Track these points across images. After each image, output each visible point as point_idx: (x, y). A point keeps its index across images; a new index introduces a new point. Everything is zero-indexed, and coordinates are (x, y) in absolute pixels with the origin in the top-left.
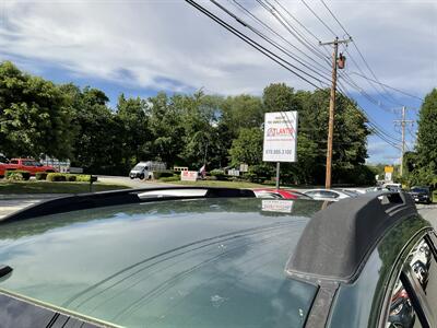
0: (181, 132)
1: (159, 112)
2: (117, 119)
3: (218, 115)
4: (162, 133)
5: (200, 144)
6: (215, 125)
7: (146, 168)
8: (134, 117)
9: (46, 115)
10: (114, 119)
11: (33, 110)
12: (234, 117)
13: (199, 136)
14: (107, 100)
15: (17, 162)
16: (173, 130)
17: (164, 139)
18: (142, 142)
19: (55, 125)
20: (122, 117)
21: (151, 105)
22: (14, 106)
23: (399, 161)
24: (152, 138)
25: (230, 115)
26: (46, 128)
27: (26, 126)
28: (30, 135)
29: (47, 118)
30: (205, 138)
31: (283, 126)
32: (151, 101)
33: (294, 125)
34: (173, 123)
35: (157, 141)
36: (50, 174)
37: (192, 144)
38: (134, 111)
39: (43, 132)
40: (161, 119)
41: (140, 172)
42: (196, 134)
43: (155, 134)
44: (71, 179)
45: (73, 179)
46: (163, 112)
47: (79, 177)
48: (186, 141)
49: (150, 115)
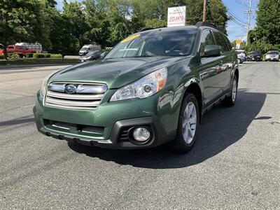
0: (107, 24)
1: (91, 10)
2: (64, 17)
3: (131, 10)
4: (95, 25)
5: (120, 32)
6: (129, 18)
7: (89, 49)
8: (75, 15)
9: (34, 16)
10: (63, 17)
11: (26, 13)
12: (142, 12)
13: (119, 27)
14: (56, 3)
15: (12, 47)
16: (101, 23)
17: (97, 29)
18: (82, 32)
20: (68, 15)
21: (84, 6)
22: (14, 10)
24: (89, 29)
25: (139, 11)
28: (27, 29)
29: (35, 18)
30: (124, 28)
31: (178, 15)
32: (84, 3)
34: (100, 18)
35: (92, 31)
36: (34, 54)
37: (115, 32)
38: (75, 11)
39: (34, 26)
40: (92, 15)
41: (85, 51)
42: (117, 25)
43: (90, 26)
44: (47, 57)
45: (49, 56)
46: (93, 11)
47: (52, 55)
48: (111, 30)
49: (85, 13)
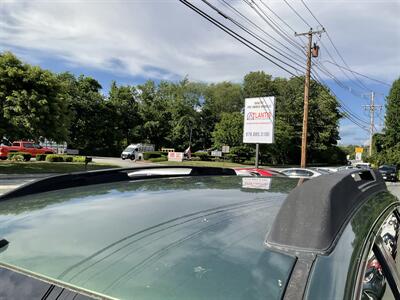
0: (168, 116)
1: (148, 98)
2: (109, 105)
3: (202, 101)
4: (150, 117)
5: (185, 128)
7: (137, 150)
8: (125, 103)
9: (44, 101)
10: (107, 105)
11: (33, 97)
12: (217, 102)
13: (185, 120)
14: (101, 87)
15: (18, 145)
16: (160, 115)
17: (153, 123)
18: (132, 125)
19: (52, 111)
20: (114, 103)
21: (140, 92)
22: (15, 93)
23: (369, 142)
24: (142, 122)
25: (213, 101)
26: (44, 114)
27: (26, 111)
28: (30, 120)
29: (46, 104)
30: (190, 122)
31: (262, 110)
32: (140, 88)
33: (272, 109)
34: (160, 108)
35: (146, 125)
36: (49, 156)
37: (178, 127)
38: (125, 98)
39: (42, 117)
40: (149, 104)
41: (130, 153)
42: (182, 119)
43: (144, 118)
44: (68, 160)
45: (70, 160)
46: (151, 99)
47: (75, 158)
48: (172, 125)
49: (140, 101)
